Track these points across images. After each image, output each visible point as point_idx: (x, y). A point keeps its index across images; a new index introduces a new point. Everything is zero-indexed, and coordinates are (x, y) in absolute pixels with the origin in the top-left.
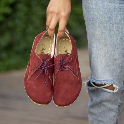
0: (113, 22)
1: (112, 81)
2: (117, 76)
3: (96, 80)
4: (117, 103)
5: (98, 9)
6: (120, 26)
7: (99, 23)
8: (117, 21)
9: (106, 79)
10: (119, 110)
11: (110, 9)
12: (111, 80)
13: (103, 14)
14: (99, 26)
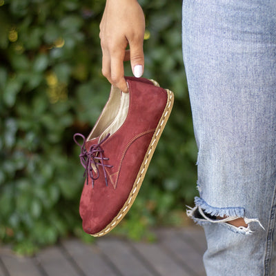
0: (238, 82)
1: (242, 210)
2: (254, 201)
3: (207, 205)
5: (208, 53)
6: (256, 91)
7: (209, 85)
8: (248, 81)
9: (229, 206)
11: (233, 54)
12: (239, 208)
13: (217, 65)
14: (210, 92)
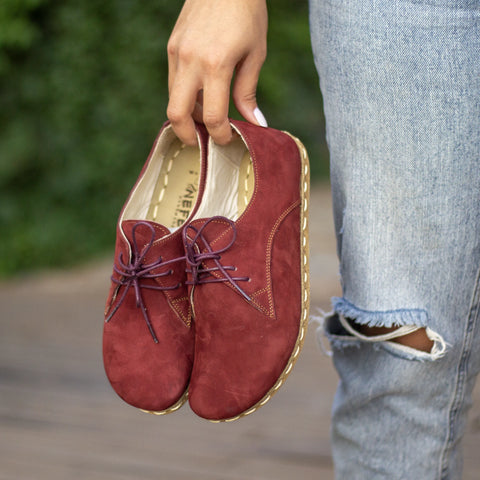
0: (424, 79)
1: (423, 314)
2: (444, 297)
3: (358, 309)
4: (446, 404)
5: (367, 27)
6: (455, 94)
7: (370, 84)
8: (443, 77)
9: (401, 307)
10: (451, 429)
11: (414, 29)
12: (417, 310)
13: (385, 48)
14: (372, 97)
